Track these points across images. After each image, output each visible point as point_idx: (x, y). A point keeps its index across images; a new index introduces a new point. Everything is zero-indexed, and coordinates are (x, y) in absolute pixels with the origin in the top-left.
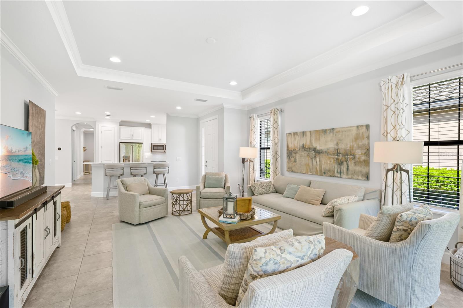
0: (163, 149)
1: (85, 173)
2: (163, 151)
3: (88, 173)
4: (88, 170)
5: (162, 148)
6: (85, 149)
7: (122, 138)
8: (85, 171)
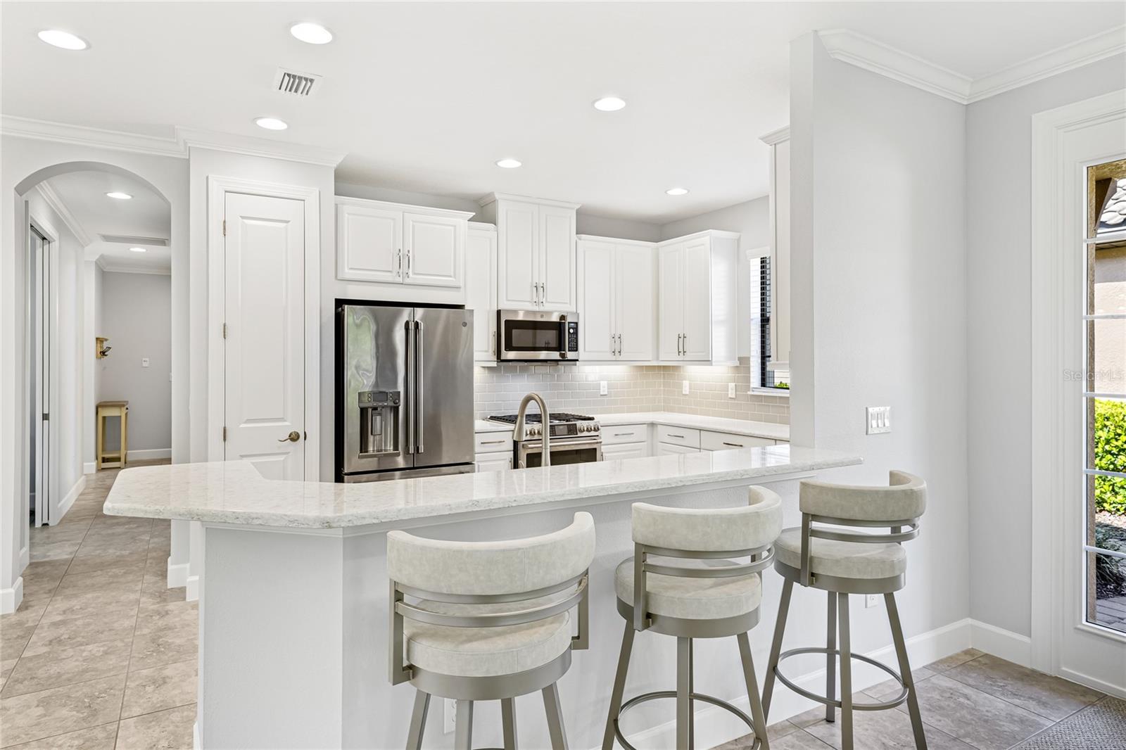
0: (554, 344)
1: (104, 460)
2: (555, 355)
3: (118, 459)
4: (119, 449)
5: (551, 336)
6: (105, 345)
7: (347, 273)
8: (103, 450)
